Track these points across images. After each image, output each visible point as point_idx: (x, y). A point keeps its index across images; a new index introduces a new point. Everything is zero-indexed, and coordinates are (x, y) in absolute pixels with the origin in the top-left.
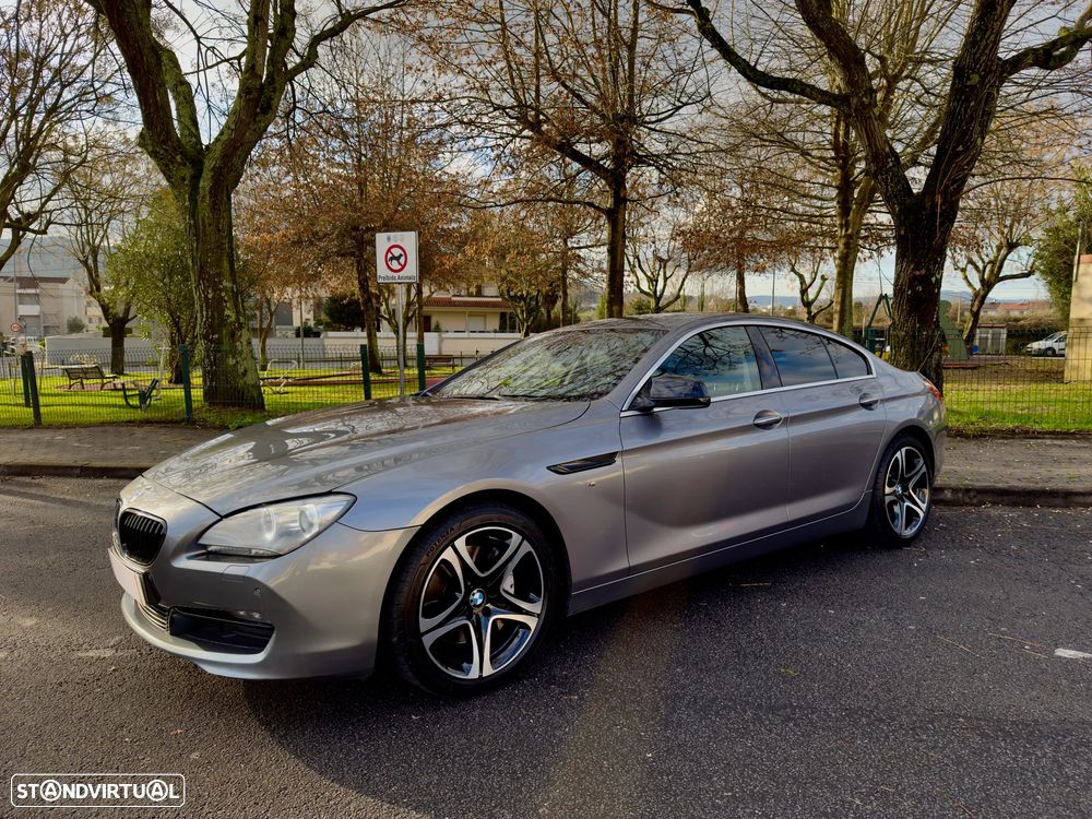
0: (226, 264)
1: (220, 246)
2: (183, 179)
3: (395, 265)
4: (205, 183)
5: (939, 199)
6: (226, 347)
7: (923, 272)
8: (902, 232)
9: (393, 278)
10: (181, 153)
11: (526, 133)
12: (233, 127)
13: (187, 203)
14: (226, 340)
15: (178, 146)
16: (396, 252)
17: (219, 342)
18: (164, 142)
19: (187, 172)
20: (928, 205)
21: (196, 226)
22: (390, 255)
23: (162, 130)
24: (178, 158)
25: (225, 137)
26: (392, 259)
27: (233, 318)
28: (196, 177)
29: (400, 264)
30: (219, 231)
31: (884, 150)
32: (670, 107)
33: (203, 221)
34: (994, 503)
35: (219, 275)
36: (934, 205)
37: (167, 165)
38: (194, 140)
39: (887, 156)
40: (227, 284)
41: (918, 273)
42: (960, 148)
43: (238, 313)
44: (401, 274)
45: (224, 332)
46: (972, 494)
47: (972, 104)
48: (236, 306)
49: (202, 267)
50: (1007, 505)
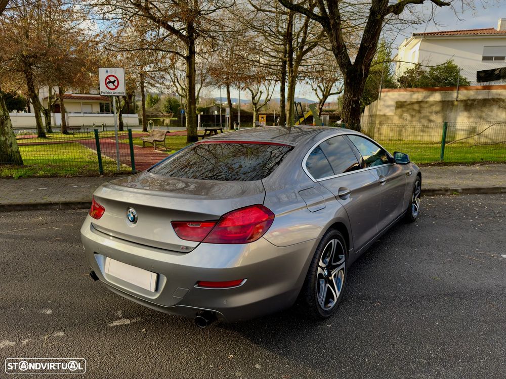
3: (111, 86)
5: (364, 68)
7: (356, 98)
8: (348, 81)
9: (110, 93)
16: (112, 79)
20: (359, 70)
22: (108, 81)
26: (109, 82)
27: (2, 113)
29: (114, 85)
31: (342, 44)
36: (362, 70)
41: (354, 99)
42: (371, 46)
44: (115, 91)
47: (377, 27)
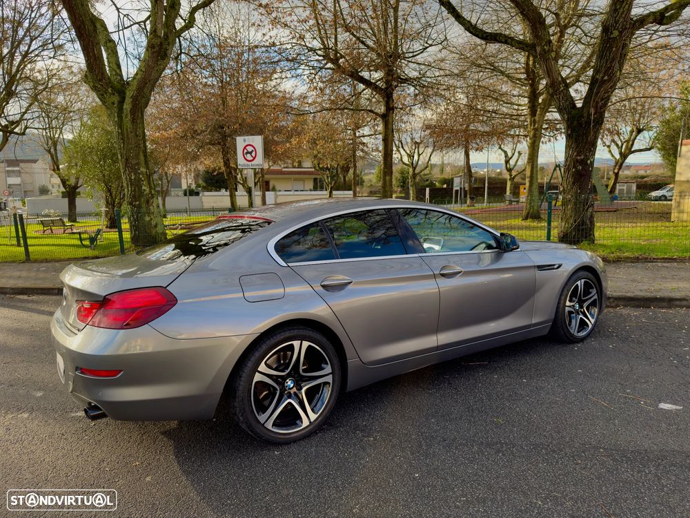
0: (142, 158)
1: (138, 146)
2: (113, 103)
3: (249, 157)
4: (127, 106)
5: (592, 111)
6: (144, 210)
7: (582, 157)
8: (571, 132)
9: (248, 165)
10: (111, 87)
11: (329, 65)
12: (144, 70)
13: (116, 119)
14: (144, 205)
15: (109, 83)
16: (250, 149)
17: (139, 207)
18: (100, 80)
19: (116, 99)
20: (585, 115)
21: (122, 134)
22: (245, 151)
23: (99, 72)
24: (110, 90)
25: (139, 77)
27: (148, 191)
28: (122, 102)
29: (252, 156)
30: (137, 136)
31: (558, 79)
32: (421, 48)
33: (127, 129)
34: (625, 306)
35: (138, 164)
36: (589, 115)
37: (102, 95)
38: (119, 78)
39: (560, 83)
40: (143, 170)
41: (579, 158)
42: (606, 78)
43: (150, 188)
44: (253, 163)
45: (142, 200)
46: (611, 300)
47: (614, 49)
48: (149, 184)
49: (127, 160)
50: (633, 307)
